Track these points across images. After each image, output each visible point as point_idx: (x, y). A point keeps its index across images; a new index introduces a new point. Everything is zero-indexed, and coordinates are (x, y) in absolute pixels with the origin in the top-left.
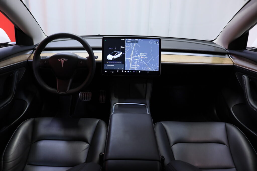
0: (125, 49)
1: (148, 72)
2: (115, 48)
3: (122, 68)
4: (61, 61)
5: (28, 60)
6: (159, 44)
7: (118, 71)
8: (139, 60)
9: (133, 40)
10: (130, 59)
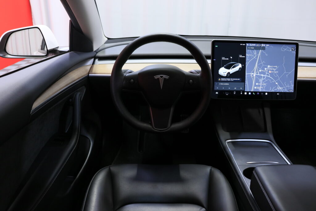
0: (245, 58)
1: (278, 94)
2: (231, 58)
3: (241, 88)
4: (158, 79)
5: (90, 75)
6: (295, 52)
7: (235, 93)
8: (266, 76)
9: (258, 45)
10: (253, 75)
